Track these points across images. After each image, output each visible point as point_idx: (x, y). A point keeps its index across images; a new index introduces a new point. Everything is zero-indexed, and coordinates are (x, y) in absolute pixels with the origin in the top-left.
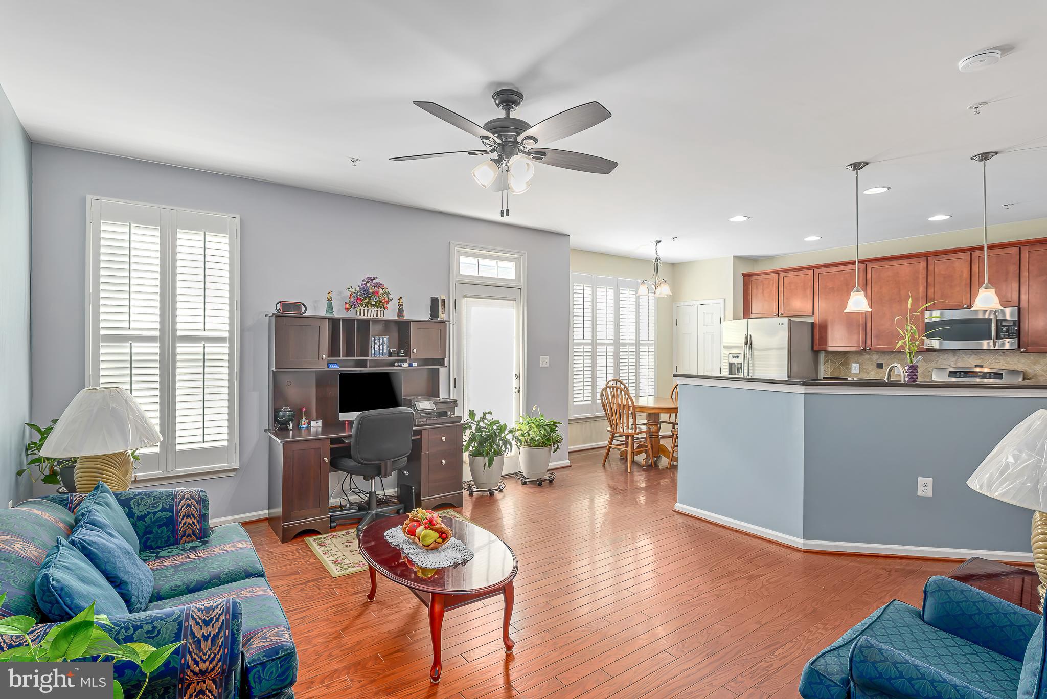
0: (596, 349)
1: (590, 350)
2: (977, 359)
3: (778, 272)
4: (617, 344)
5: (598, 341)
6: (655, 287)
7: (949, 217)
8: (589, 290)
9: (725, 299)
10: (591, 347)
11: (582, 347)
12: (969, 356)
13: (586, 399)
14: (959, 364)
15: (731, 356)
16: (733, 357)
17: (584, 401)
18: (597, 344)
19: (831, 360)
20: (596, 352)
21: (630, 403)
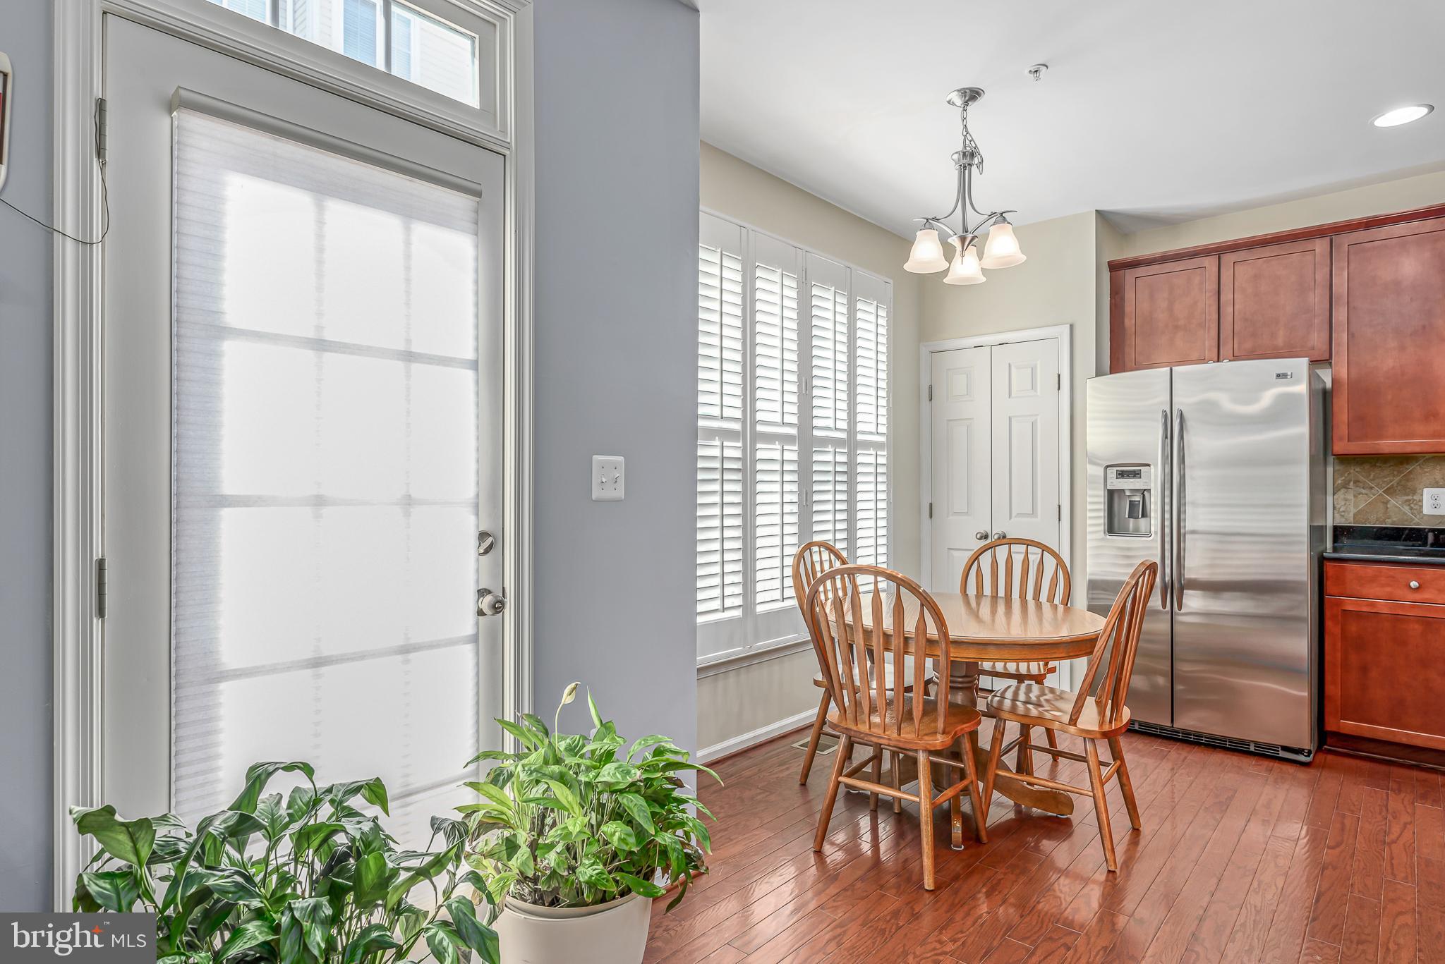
0: (754, 450)
1: (738, 454)
3: (1218, 251)
4: (806, 440)
5: (760, 428)
6: (963, 239)
8: (733, 272)
9: (1071, 326)
10: (740, 444)
11: (717, 442)
13: (728, 603)
15: (1112, 473)
16: (1122, 475)
17: (724, 609)
18: (757, 437)
19: (1355, 482)
20: (755, 461)
21: (932, 631)
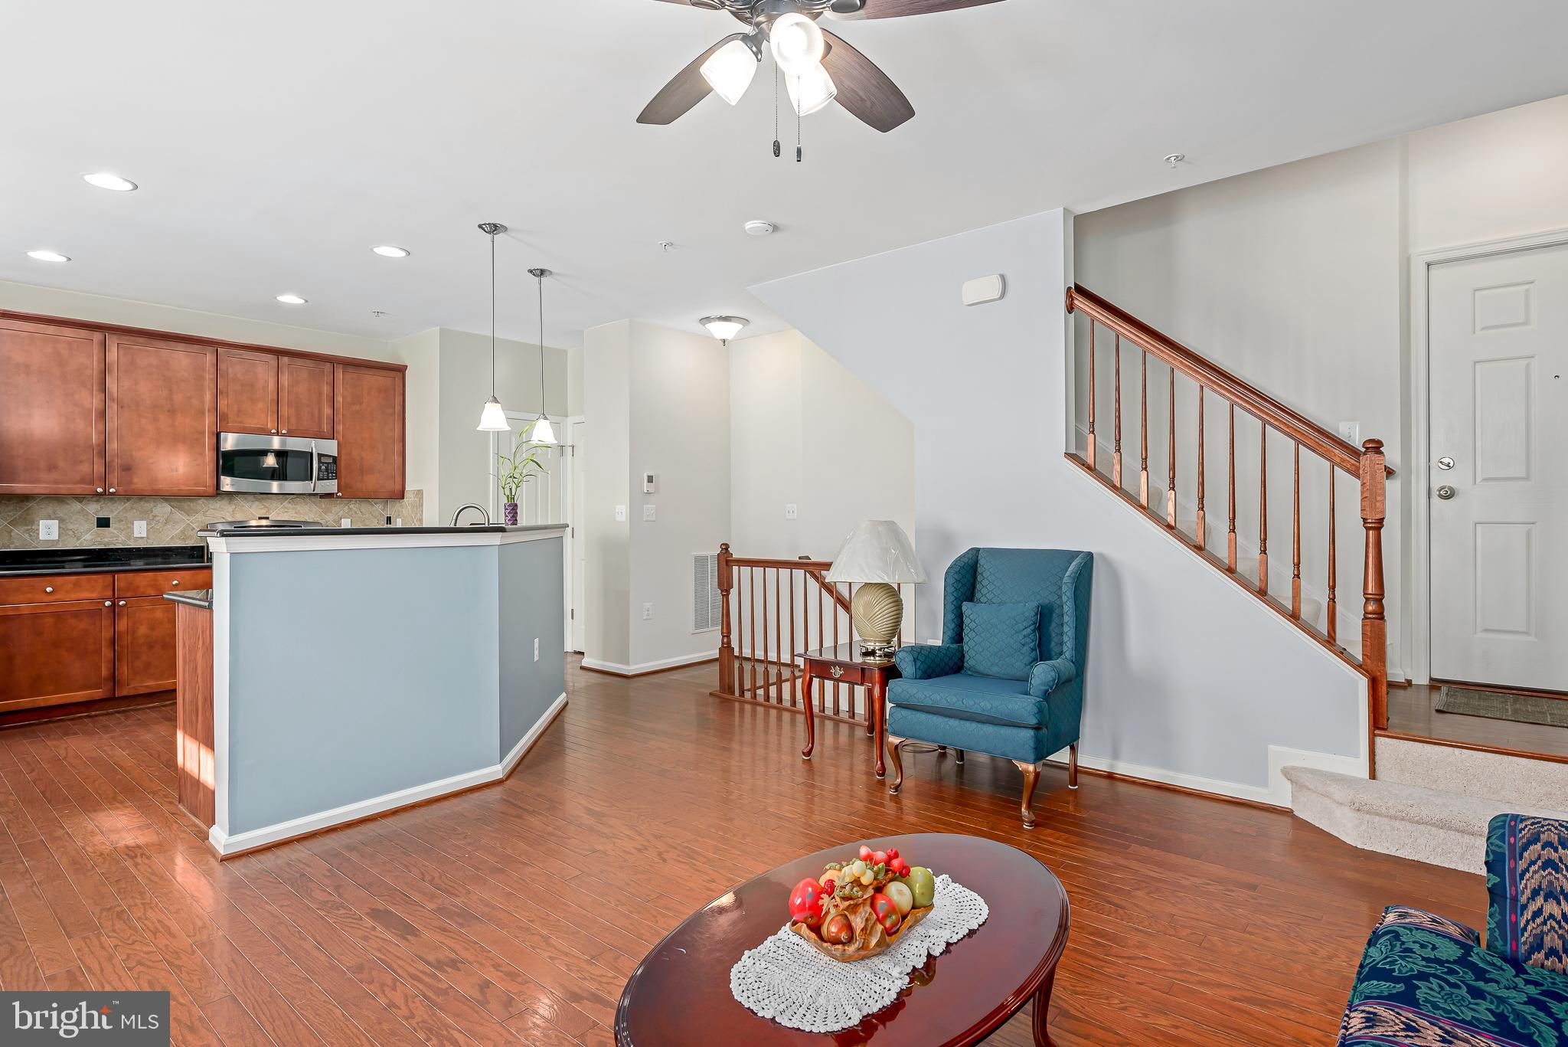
2: (261, 509)
7: (304, 301)
12: (250, 503)
14: (237, 515)
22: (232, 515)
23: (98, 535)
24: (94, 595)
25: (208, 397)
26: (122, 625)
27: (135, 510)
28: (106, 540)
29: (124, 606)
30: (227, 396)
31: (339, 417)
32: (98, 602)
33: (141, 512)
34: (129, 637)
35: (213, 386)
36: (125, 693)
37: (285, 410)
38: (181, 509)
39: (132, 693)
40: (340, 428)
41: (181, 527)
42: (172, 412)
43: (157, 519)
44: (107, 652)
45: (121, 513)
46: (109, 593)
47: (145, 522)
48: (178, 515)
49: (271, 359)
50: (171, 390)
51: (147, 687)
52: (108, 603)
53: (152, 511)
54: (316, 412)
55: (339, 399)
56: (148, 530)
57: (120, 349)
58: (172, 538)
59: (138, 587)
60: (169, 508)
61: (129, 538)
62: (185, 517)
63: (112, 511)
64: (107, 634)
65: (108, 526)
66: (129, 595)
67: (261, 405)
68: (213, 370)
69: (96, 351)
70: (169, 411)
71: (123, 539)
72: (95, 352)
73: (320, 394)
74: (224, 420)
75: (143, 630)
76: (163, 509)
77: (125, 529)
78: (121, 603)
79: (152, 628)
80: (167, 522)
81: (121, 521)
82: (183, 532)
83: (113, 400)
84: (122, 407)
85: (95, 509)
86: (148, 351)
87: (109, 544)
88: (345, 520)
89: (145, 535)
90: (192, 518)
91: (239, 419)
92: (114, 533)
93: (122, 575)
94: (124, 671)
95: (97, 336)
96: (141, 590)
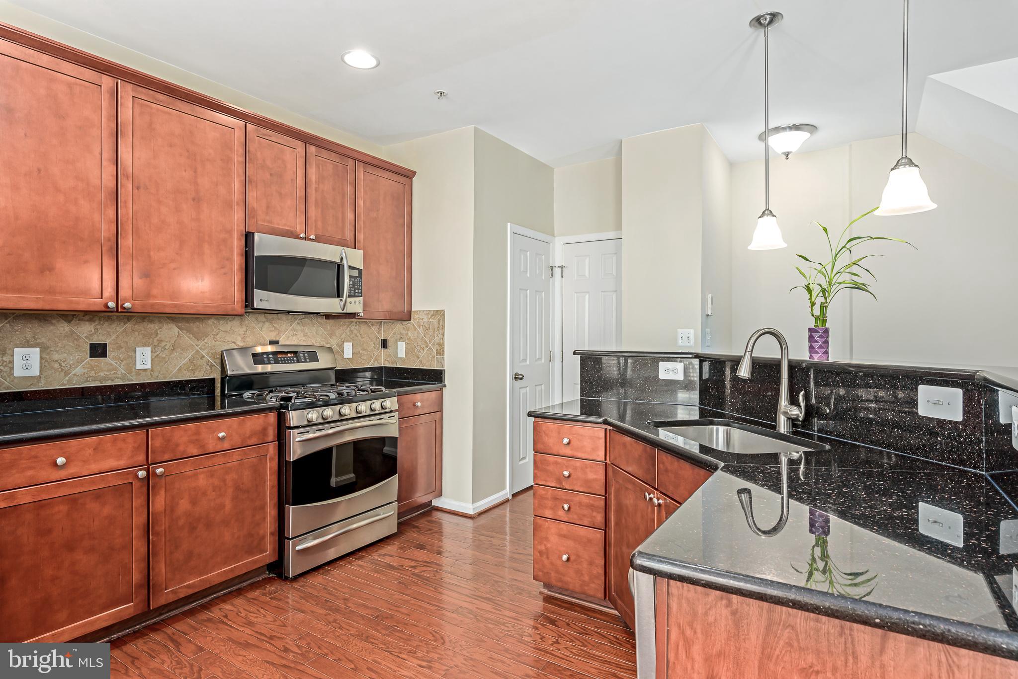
7: (374, 65)
14: (248, 339)
22: (243, 339)
23: (92, 368)
24: (122, 463)
25: (237, 186)
26: (159, 502)
27: (137, 333)
28: (102, 374)
29: (162, 475)
30: (257, 187)
31: (360, 224)
32: (128, 473)
33: (144, 336)
34: (167, 518)
35: (242, 171)
36: (162, 601)
37: (312, 212)
38: (189, 331)
39: (172, 598)
40: (360, 237)
41: (189, 355)
42: (197, 200)
43: (163, 344)
44: (139, 546)
45: (121, 337)
46: (141, 458)
47: (149, 349)
48: (187, 339)
49: (299, 145)
50: (195, 172)
51: (188, 587)
52: (142, 474)
53: (157, 334)
54: (340, 215)
55: (360, 202)
56: (152, 360)
57: (136, 105)
58: (180, 369)
59: (177, 445)
60: (176, 330)
61: (130, 372)
62: (193, 342)
63: (109, 334)
64: (139, 520)
65: (104, 354)
66: (166, 457)
67: (289, 202)
68: (242, 151)
69: (106, 102)
70: (194, 199)
71: (123, 372)
72: (105, 104)
73: (344, 195)
74: (253, 217)
75: (184, 505)
76: (170, 332)
77: (125, 359)
78: (159, 471)
79: (194, 502)
80: (174, 348)
81: (120, 347)
82: (191, 361)
83: (127, 177)
84: (138, 188)
85: (88, 332)
86: (169, 114)
87: (106, 378)
88: (347, 343)
89: (149, 366)
90: (201, 344)
91: (268, 218)
92: (111, 365)
93: (158, 430)
94: (161, 569)
95: (107, 82)
96: (181, 448)
